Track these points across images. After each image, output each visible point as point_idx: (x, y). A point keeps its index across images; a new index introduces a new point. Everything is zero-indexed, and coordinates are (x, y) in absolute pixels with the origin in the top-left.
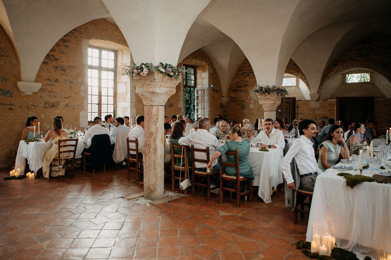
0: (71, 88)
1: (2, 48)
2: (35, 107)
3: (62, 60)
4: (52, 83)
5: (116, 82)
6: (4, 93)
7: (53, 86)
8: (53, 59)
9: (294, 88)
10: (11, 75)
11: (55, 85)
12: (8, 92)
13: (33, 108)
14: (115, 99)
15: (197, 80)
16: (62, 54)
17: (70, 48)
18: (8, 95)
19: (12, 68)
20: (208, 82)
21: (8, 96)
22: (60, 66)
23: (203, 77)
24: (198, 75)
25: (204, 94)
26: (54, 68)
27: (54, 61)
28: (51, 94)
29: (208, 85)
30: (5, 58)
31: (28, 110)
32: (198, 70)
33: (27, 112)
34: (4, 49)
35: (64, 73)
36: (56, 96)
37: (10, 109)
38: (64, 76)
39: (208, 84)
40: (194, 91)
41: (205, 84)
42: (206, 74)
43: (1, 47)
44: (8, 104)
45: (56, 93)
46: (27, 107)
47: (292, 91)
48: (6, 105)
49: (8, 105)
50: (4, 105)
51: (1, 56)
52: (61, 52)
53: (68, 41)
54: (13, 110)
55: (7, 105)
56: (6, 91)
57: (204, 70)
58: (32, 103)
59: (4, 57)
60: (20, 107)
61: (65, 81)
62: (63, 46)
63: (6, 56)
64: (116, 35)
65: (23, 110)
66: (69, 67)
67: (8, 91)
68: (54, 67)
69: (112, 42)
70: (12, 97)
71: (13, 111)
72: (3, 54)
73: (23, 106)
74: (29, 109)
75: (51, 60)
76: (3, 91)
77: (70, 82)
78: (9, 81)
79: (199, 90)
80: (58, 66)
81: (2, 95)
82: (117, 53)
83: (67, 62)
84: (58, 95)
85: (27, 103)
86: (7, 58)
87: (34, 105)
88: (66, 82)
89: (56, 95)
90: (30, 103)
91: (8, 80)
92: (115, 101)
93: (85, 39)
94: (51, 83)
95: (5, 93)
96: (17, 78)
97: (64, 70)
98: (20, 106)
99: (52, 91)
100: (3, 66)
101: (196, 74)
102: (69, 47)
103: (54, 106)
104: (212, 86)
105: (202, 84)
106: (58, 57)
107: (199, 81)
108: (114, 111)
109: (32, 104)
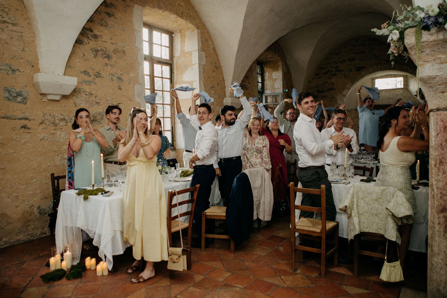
0: (120, 89)
1: (4, 7)
2: (66, 123)
3: (104, 38)
4: (91, 79)
5: (173, 82)
6: (11, 95)
7: (93, 85)
8: (91, 36)
9: (402, 91)
10: (22, 61)
11: (95, 83)
12: (19, 94)
13: (62, 124)
14: (173, 108)
15: (265, 82)
16: (104, 27)
17: (116, 18)
18: (19, 99)
19: (24, 48)
20: (282, 85)
21: (20, 102)
22: (102, 48)
23: (274, 77)
24: (267, 75)
25: (276, 102)
26: (93, 52)
27: (92, 39)
28: (91, 100)
29: (282, 89)
30: (10, 27)
31: (54, 129)
32: (265, 69)
33: (53, 132)
34: (7, 10)
35: (108, 62)
36: (97, 103)
37: (24, 127)
38: (110, 67)
39: (282, 87)
40: (262, 98)
41: (277, 88)
42: (279, 74)
43: (2, 5)
44: (20, 117)
45: (97, 98)
46: (52, 123)
47: (398, 95)
48: (15, 119)
49: (20, 119)
50: (12, 119)
51: (3, 23)
52: (102, 23)
53: (113, 6)
54: (29, 129)
55: (17, 120)
56: (16, 93)
57: (275, 68)
58: (61, 115)
59: (8, 25)
60: (42, 123)
61: (111, 76)
62: (105, 14)
63: (12, 23)
64: (178, 4)
65: (46, 128)
66: (116, 51)
67: (18, 92)
68: (93, 49)
69: (174, 14)
70: (26, 104)
71: (29, 131)
72: (6, 19)
73: (46, 121)
74: (56, 126)
75: (88, 38)
76: (9, 92)
77: (118, 78)
78: (19, 73)
79: (268, 97)
80: (99, 49)
81: (9, 100)
82: (173, 35)
83: (113, 43)
84: (102, 101)
85: (52, 114)
86: (15, 28)
87: (64, 119)
88: (112, 78)
89: (98, 101)
90: (57, 115)
91: (18, 70)
92: (173, 112)
93: (137, 5)
94: (89, 79)
95: (14, 97)
96: (33, 68)
97: (109, 57)
98: (40, 121)
99: (91, 94)
100: (6, 43)
101: (264, 74)
102: (114, 16)
103: (96, 121)
104: (287, 90)
105: (273, 87)
106: (98, 33)
107: (267, 83)
108: (172, 127)
109: (61, 117)
